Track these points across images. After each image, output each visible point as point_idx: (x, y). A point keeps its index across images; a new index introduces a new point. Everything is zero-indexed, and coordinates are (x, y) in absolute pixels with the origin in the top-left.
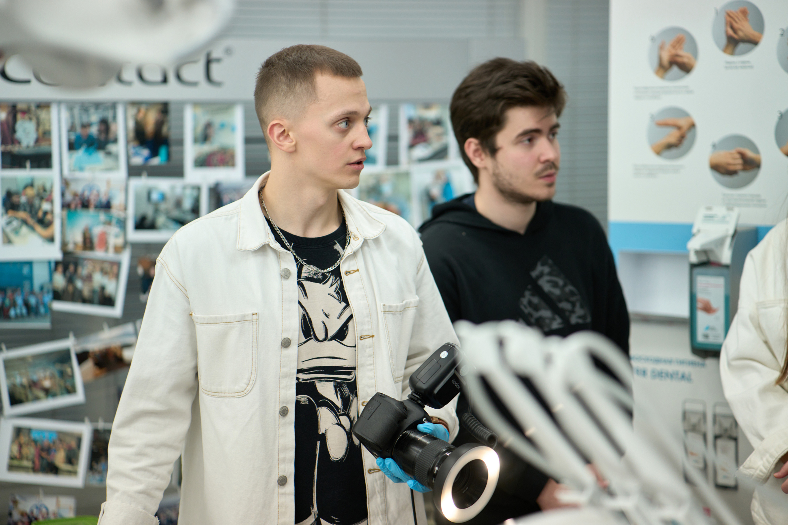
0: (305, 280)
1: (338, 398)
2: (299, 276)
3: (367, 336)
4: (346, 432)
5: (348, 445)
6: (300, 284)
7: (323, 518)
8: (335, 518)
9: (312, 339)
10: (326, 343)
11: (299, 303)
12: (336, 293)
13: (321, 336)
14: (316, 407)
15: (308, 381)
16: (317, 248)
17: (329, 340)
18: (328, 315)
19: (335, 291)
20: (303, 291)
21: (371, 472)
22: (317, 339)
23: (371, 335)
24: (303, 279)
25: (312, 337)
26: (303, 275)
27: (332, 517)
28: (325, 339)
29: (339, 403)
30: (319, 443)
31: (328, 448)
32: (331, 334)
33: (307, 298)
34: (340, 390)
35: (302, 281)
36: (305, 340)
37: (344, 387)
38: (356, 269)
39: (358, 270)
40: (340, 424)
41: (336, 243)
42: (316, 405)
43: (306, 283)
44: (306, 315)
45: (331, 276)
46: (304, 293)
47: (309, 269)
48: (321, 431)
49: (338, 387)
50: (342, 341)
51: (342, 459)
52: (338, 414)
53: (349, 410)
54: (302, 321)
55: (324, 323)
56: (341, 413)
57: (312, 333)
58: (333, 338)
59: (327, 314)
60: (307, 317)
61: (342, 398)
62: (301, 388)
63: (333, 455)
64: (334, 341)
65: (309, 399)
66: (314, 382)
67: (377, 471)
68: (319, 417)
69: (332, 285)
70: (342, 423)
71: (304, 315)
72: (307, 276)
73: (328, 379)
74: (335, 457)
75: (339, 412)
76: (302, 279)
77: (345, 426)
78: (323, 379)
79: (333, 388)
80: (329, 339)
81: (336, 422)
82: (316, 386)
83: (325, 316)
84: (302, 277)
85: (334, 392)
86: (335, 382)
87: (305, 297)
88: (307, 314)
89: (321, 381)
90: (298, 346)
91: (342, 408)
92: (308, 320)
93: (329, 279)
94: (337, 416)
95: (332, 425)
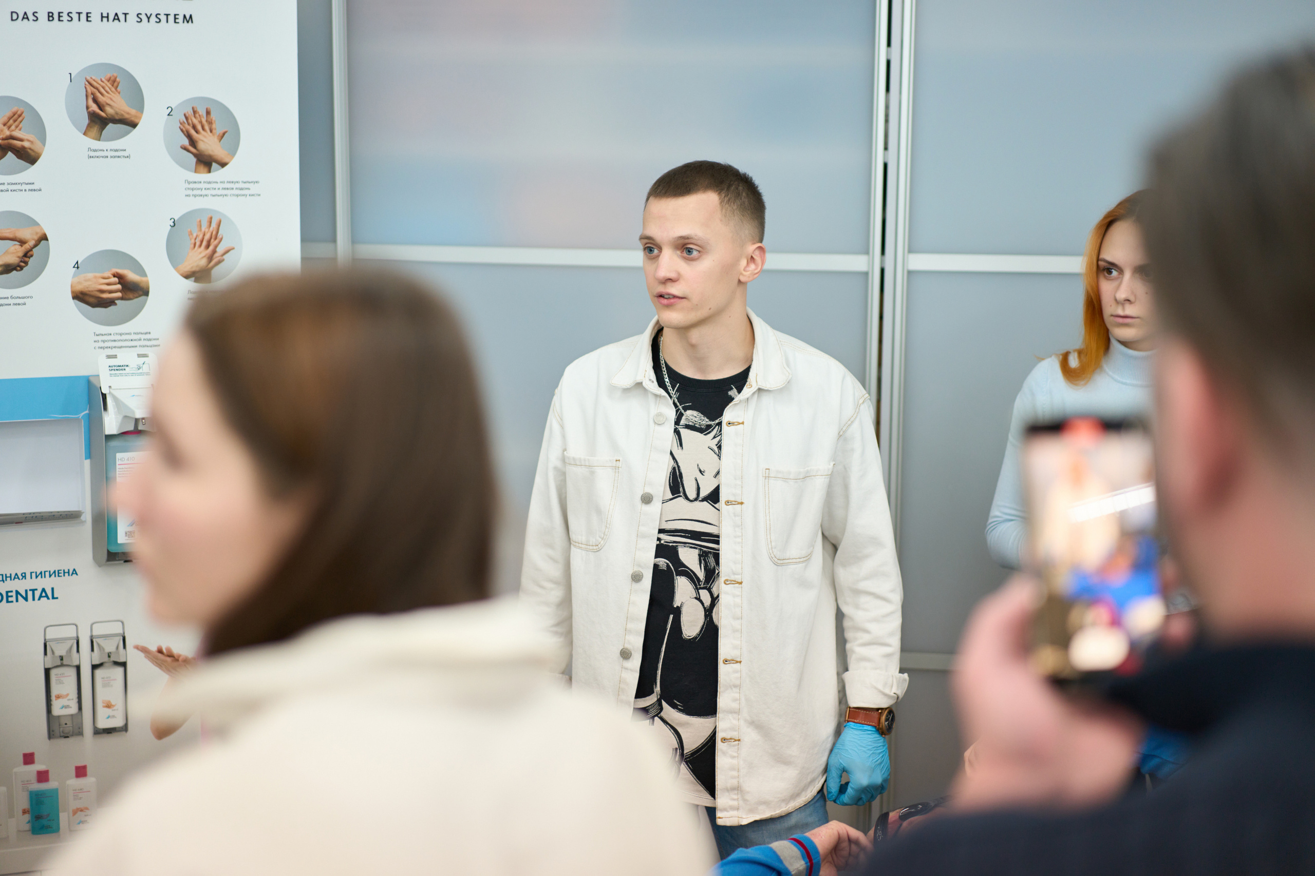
0: (683, 428)
1: (701, 569)
2: (677, 422)
3: (735, 502)
4: (705, 608)
5: (704, 623)
6: (677, 432)
7: (665, 701)
8: (678, 703)
9: (681, 496)
10: (697, 503)
11: (671, 453)
12: (718, 447)
13: (692, 494)
14: (675, 575)
15: (671, 544)
16: (706, 392)
17: (700, 501)
18: (704, 472)
19: (716, 445)
20: (678, 440)
21: (726, 662)
22: (687, 498)
23: (740, 501)
24: (682, 427)
25: (681, 494)
26: (683, 422)
27: (676, 701)
28: (696, 499)
29: (701, 575)
30: (671, 616)
31: (682, 624)
32: (703, 494)
33: (682, 448)
34: (705, 560)
35: (680, 429)
36: (671, 497)
37: (709, 557)
38: (741, 422)
39: (743, 423)
40: (698, 599)
41: (732, 389)
42: (674, 573)
43: (684, 432)
44: (677, 468)
45: (716, 426)
46: (678, 443)
47: (692, 416)
48: (677, 604)
49: (703, 556)
50: (715, 504)
51: (695, 638)
52: (698, 587)
53: (711, 585)
54: (670, 474)
55: (696, 480)
56: (702, 586)
57: (681, 489)
58: (705, 499)
59: (702, 470)
60: (677, 471)
61: (705, 569)
62: (663, 550)
63: (685, 632)
64: (705, 502)
65: (667, 564)
66: (677, 546)
67: (734, 662)
68: (676, 588)
69: (714, 437)
70: (701, 598)
71: (674, 469)
72: (688, 423)
73: (693, 546)
74: (688, 634)
75: (700, 585)
76: (680, 427)
77: (704, 602)
78: (687, 545)
79: (697, 557)
80: (701, 499)
81: (695, 596)
82: (678, 551)
83: (699, 472)
84: (680, 424)
85: (697, 562)
86: (700, 550)
87: (679, 447)
88: (679, 467)
89: (685, 546)
90: (663, 503)
91: (704, 581)
92: (678, 474)
93: (712, 430)
94: (697, 589)
95: (690, 599)
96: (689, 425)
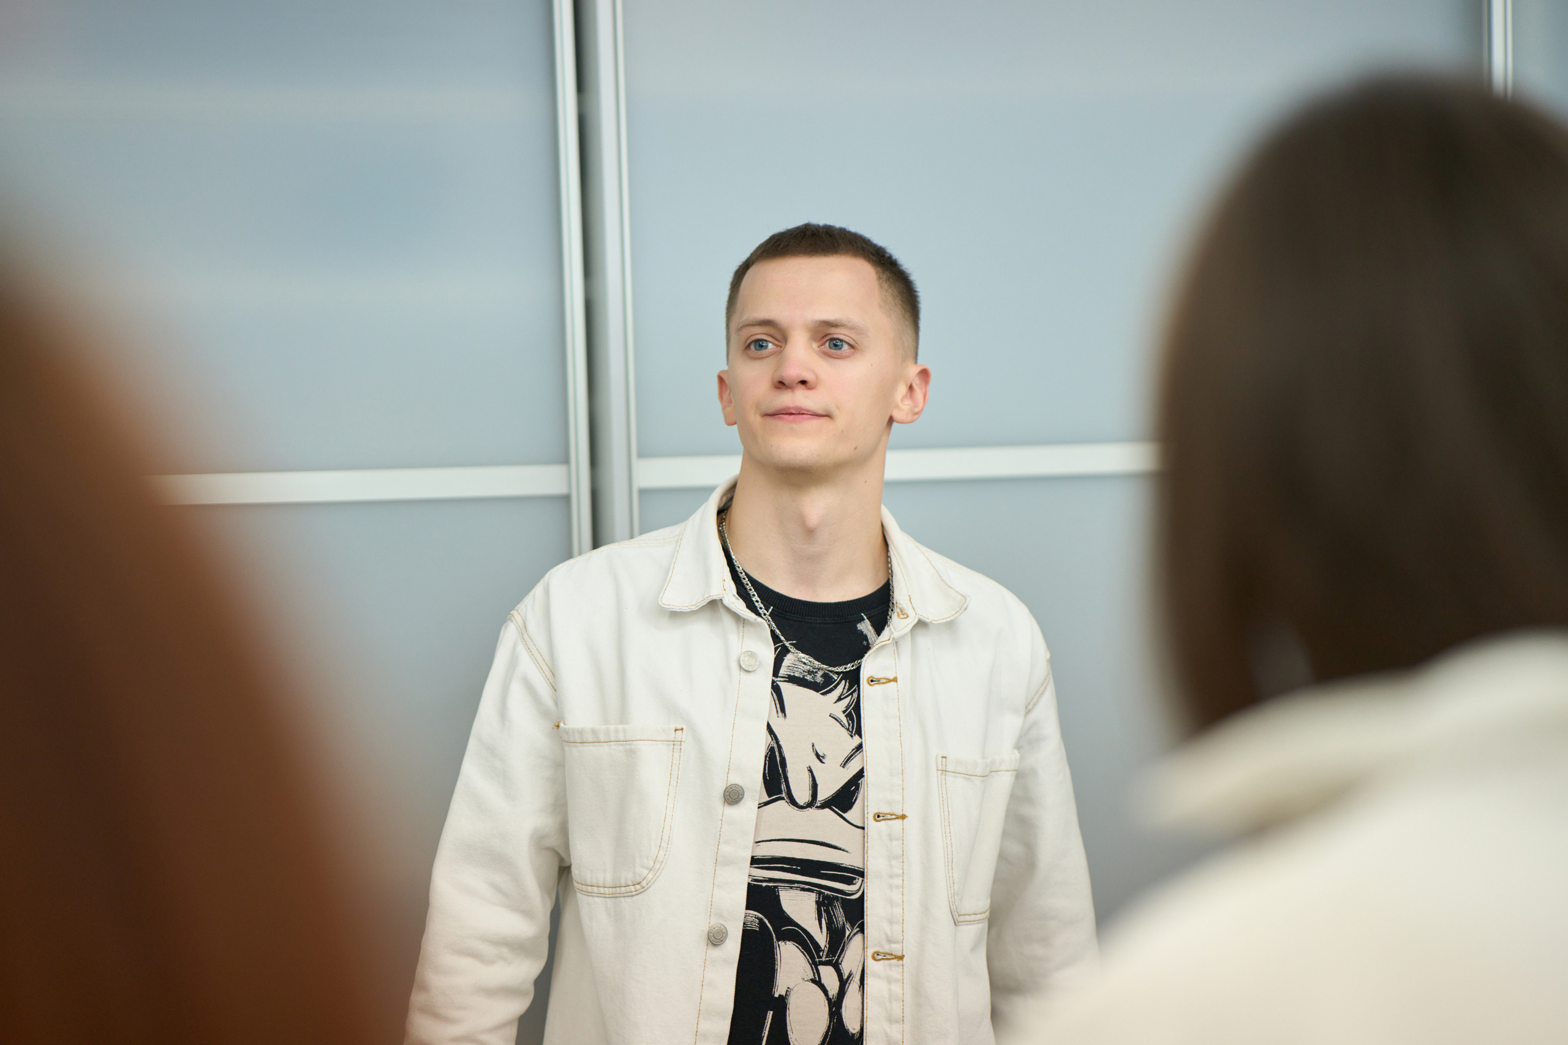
0: (786, 681)
1: (821, 928)
2: (776, 672)
3: (891, 815)
4: (829, 1000)
5: (829, 1027)
6: (776, 689)
9: (783, 799)
10: (811, 811)
12: (846, 716)
13: (802, 795)
14: (775, 940)
15: (764, 884)
16: (819, 623)
17: (817, 807)
18: (823, 757)
19: (844, 712)
20: (777, 702)
22: (793, 802)
23: (899, 814)
24: (782, 679)
25: (784, 795)
26: (783, 671)
28: (810, 805)
29: (821, 938)
30: (770, 1014)
31: (789, 1028)
32: (823, 795)
33: (785, 716)
34: (827, 912)
35: (778, 683)
37: (835, 907)
38: (891, 677)
39: (895, 680)
40: (817, 982)
41: (863, 619)
42: (775, 937)
43: (787, 688)
44: (776, 750)
45: (841, 681)
46: (778, 706)
47: (797, 661)
48: (779, 990)
49: (824, 905)
50: (844, 812)
52: (817, 960)
53: (839, 957)
54: (765, 760)
55: (811, 771)
56: (824, 959)
57: (783, 787)
58: (827, 804)
59: (821, 754)
60: (777, 754)
61: (829, 929)
62: (755, 896)
63: (795, 1042)
64: (827, 810)
65: (760, 920)
66: (776, 887)
68: (778, 963)
69: (840, 699)
70: (823, 981)
71: (772, 750)
72: (792, 674)
73: (807, 887)
75: (820, 957)
76: (779, 679)
77: (828, 988)
78: (796, 885)
79: (814, 906)
80: (819, 805)
81: (812, 976)
82: (779, 896)
83: (815, 757)
84: (779, 675)
85: (814, 915)
86: (820, 893)
87: (780, 715)
88: (780, 747)
89: (791, 888)
91: (826, 949)
92: (778, 759)
93: (836, 687)
94: (815, 965)
95: (801, 981)
96: (794, 676)
